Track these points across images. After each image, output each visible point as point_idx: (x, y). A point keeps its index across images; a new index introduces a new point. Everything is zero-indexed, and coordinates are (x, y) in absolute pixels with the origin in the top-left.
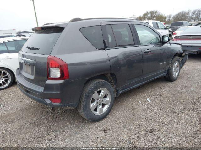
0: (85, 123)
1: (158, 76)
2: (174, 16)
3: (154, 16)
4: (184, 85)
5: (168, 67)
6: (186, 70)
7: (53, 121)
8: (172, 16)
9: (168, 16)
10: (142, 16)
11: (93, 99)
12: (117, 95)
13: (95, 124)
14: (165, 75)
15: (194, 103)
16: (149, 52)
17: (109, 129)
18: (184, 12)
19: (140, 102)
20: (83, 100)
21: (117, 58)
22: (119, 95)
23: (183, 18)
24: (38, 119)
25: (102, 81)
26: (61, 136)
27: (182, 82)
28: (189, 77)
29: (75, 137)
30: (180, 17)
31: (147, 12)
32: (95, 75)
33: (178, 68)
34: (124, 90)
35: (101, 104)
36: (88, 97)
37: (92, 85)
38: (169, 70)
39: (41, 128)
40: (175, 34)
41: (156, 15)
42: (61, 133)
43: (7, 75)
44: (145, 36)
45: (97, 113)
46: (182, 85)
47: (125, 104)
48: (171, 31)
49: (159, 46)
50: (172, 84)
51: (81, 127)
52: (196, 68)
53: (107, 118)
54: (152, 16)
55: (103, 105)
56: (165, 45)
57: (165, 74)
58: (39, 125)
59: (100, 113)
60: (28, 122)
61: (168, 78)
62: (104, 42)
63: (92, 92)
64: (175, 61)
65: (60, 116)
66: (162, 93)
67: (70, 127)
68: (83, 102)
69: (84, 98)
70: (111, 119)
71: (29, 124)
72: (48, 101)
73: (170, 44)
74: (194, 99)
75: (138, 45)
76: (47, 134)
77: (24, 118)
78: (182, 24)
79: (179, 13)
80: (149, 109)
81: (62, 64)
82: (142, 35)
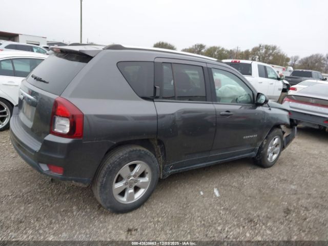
0: (102, 213)
1: (241, 156)
2: (302, 59)
3: (270, 54)
4: (282, 177)
5: (260, 144)
6: (294, 152)
7: (52, 199)
8: (300, 59)
9: (292, 58)
10: (250, 50)
11: (119, 176)
12: (163, 176)
13: (118, 216)
14: (253, 156)
15: (287, 211)
16: (228, 115)
17: (136, 230)
18: (319, 56)
19: (202, 193)
20: (102, 176)
21: (174, 116)
22: (167, 176)
23: (317, 64)
24: (30, 191)
25: (140, 150)
26: (56, 227)
27: (281, 171)
28: (294, 166)
29: (78, 233)
30: (312, 62)
31: (260, 46)
32: (127, 139)
33: (278, 148)
34: (177, 170)
35: (133, 186)
36: (111, 171)
37: (121, 154)
38: (261, 148)
39: (29, 207)
40: (294, 89)
41: (273, 53)
42: (57, 222)
43: (5, 110)
44: (231, 88)
45: (124, 200)
46: (279, 177)
47: (177, 193)
48: (287, 85)
49: (250, 108)
50: (263, 173)
51: (92, 218)
52: (312, 152)
53: (139, 211)
54: (266, 52)
55: (137, 189)
56: (260, 109)
57: (254, 154)
58: (28, 201)
59: (128, 200)
60: (14, 193)
61: (258, 161)
62: (155, 88)
63: (120, 165)
64: (273, 136)
65: (66, 193)
66: (242, 184)
67: (76, 214)
68: (101, 179)
69: (104, 172)
70: (146, 212)
71: (14, 196)
72: (45, 168)
73: (269, 107)
74: (290, 204)
75: (212, 101)
76: (35, 220)
77: (9, 186)
78: (309, 75)
79: (312, 57)
80: (211, 208)
81: (75, 113)
82: (226, 85)
